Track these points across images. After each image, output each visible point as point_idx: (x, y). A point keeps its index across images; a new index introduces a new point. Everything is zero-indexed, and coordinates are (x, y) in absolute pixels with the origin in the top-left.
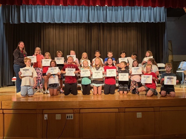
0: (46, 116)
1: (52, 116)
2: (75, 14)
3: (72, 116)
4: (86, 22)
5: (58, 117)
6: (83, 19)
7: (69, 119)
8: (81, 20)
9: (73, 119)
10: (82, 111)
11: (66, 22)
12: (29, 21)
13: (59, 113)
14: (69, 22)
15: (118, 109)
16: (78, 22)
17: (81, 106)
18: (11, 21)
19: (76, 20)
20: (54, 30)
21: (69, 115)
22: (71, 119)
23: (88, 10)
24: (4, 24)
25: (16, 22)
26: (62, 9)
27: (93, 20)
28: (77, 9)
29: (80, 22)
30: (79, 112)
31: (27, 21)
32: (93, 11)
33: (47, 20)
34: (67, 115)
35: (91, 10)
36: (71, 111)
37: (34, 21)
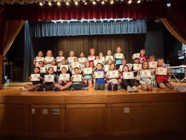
0: (33, 110)
1: (39, 111)
2: (80, 29)
3: (58, 111)
4: (88, 34)
5: (45, 112)
6: (86, 32)
7: (55, 113)
8: (84, 32)
9: (59, 114)
10: (68, 106)
11: (73, 35)
12: (48, 35)
13: (46, 108)
14: (76, 35)
15: (105, 105)
16: (82, 34)
17: (67, 101)
18: (36, 36)
19: (81, 33)
20: (67, 42)
21: (55, 110)
22: (57, 114)
23: (89, 26)
24: (31, 37)
25: (39, 36)
26: (71, 25)
27: (93, 33)
28: (81, 25)
29: (83, 35)
30: (64, 108)
31: (47, 35)
32: (93, 26)
33: (61, 34)
34: (53, 110)
35: (92, 25)
36: (57, 106)
37: (51, 35)
